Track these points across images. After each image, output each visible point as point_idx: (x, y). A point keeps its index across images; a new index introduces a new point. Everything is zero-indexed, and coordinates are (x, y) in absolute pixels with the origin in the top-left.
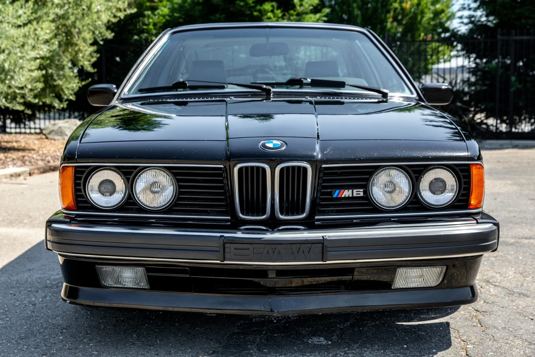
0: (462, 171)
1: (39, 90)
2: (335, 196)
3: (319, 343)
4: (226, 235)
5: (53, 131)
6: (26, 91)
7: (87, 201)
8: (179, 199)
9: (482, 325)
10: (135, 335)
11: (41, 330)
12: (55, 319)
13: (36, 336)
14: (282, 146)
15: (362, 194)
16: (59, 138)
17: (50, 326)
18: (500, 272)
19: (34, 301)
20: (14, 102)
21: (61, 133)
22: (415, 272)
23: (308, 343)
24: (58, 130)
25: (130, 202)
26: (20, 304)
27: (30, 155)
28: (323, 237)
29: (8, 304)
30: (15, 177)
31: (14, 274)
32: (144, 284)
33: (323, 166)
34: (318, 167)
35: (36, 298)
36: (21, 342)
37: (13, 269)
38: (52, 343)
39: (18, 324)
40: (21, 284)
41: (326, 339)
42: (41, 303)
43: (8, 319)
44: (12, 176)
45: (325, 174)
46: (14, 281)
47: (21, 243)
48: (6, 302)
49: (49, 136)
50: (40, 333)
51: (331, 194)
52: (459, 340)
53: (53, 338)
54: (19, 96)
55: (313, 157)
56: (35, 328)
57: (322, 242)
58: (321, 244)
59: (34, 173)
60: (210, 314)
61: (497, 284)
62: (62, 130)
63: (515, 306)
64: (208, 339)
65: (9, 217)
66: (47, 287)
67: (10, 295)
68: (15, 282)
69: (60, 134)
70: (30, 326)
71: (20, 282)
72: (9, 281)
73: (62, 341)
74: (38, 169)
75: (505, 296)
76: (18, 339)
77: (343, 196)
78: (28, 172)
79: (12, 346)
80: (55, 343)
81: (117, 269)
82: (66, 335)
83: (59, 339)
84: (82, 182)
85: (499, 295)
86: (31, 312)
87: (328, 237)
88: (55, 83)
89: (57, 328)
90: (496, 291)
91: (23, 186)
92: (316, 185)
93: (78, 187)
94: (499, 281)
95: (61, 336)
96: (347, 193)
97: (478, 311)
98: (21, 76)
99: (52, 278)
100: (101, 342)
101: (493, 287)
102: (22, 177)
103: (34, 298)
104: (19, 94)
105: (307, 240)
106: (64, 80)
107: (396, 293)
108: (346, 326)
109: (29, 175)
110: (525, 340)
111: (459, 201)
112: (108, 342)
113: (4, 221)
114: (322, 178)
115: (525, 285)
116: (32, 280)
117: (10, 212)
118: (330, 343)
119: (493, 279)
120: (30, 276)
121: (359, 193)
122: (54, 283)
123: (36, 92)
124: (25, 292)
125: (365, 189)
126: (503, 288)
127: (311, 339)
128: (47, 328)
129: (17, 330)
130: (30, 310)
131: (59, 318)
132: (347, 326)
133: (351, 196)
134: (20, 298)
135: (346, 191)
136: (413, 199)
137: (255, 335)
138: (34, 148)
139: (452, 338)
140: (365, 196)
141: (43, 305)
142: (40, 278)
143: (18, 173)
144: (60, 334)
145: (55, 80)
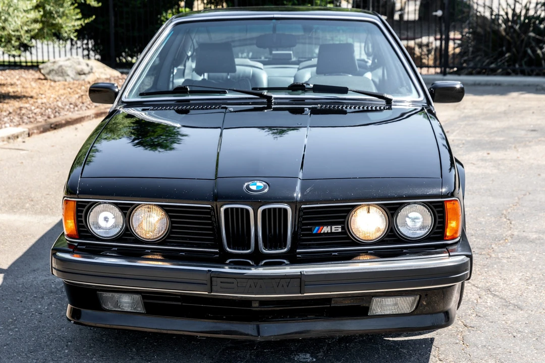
0: (436, 207)
1: (36, 31)
2: (315, 232)
3: (305, 360)
4: (213, 269)
5: (53, 70)
6: (22, 33)
7: (88, 231)
8: (172, 232)
9: (465, 342)
10: (134, 350)
11: (48, 343)
12: (60, 330)
13: (43, 349)
14: (265, 187)
15: (340, 230)
16: (60, 78)
17: (56, 338)
18: (506, 278)
19: (40, 308)
20: (9, 45)
21: (62, 73)
22: (389, 301)
23: (294, 359)
24: (58, 70)
25: (127, 234)
26: (27, 312)
27: (27, 105)
28: (301, 272)
29: (16, 312)
30: (12, 139)
31: (19, 276)
32: (140, 309)
33: (303, 206)
34: (298, 208)
35: (42, 305)
36: (31, 356)
37: (18, 269)
38: (59, 358)
39: (27, 335)
40: (27, 288)
41: (311, 356)
42: (46, 311)
43: (17, 329)
44: (9, 138)
45: (305, 213)
46: (19, 284)
47: (24, 236)
48: (14, 310)
49: (48, 77)
50: (47, 346)
51: (311, 230)
52: (437, 359)
53: (59, 351)
54: (14, 39)
55: (293, 198)
56: (42, 341)
57: (300, 277)
58: (299, 279)
59: (32, 134)
60: (200, 337)
61: (497, 293)
62: (63, 69)
63: (504, 320)
64: (202, 354)
65: (10, 200)
66: (52, 292)
67: (17, 301)
68: (21, 286)
69: (60, 74)
70: (38, 338)
71: (26, 286)
72: (15, 283)
73: (68, 355)
74: (38, 128)
75: (499, 308)
76: (27, 352)
77: (322, 232)
78: (27, 132)
79: (22, 359)
80: (61, 358)
81: (116, 295)
82: (71, 348)
83: (65, 352)
84: (83, 214)
85: (494, 307)
86: (38, 322)
87: (306, 272)
88: (54, 22)
89: (63, 341)
90: (492, 303)
91: (22, 152)
92: (296, 223)
93: (79, 219)
94: (500, 290)
95: (67, 349)
96: (326, 229)
97: (466, 326)
98: (16, 19)
99: (56, 281)
100: (103, 356)
101: (491, 296)
102: (20, 139)
103: (40, 305)
104: (14, 36)
105: (286, 275)
106: (65, 18)
107: (372, 319)
108: (334, 342)
109: (27, 135)
110: (499, 359)
111: (435, 233)
112: (110, 356)
113: (4, 205)
114: (302, 216)
115: (525, 294)
116: (37, 283)
117: (10, 193)
118: (314, 360)
119: (495, 288)
120: (35, 278)
121: (337, 229)
122: (59, 287)
123: (32, 33)
124: (31, 298)
125: (343, 225)
126: (502, 298)
127: (298, 355)
128: (54, 340)
129: (26, 342)
130: (36, 320)
131: (64, 329)
132: (336, 341)
133: (329, 231)
134: (26, 305)
135: (325, 227)
136: (390, 232)
137: (246, 351)
138: (32, 94)
139: (431, 357)
140: (343, 231)
141: (49, 314)
142: (45, 280)
143: (16, 134)
144: (65, 347)
145: (54, 18)
